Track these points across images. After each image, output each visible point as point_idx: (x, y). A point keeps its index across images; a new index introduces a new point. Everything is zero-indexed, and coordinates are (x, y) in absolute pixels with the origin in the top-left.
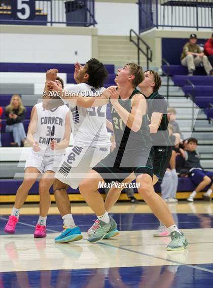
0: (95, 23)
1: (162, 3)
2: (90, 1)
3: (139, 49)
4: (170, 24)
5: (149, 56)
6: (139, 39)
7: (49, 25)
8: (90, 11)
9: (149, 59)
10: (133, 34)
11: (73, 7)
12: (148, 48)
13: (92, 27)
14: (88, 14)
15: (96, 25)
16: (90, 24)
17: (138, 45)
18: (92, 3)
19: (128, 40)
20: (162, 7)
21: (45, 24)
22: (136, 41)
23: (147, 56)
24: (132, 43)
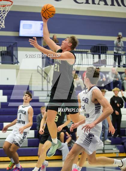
0: (18, 62)
2: (15, 51)
6: (42, 71)
8: (15, 56)
9: (48, 82)
13: (16, 65)
14: (14, 58)
15: (18, 64)
16: (15, 63)
18: (16, 52)
19: (37, 72)
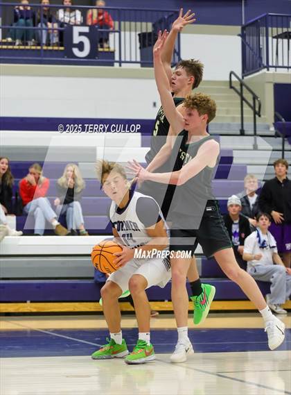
1: (275, 34)
3: (243, 99)
4: (286, 65)
5: (257, 109)
6: (242, 85)
7: (117, 65)
9: (257, 113)
10: (234, 79)
11: (150, 40)
12: (255, 98)
17: (241, 94)
19: (229, 87)
20: (275, 40)
21: (112, 64)
22: (238, 88)
23: (254, 108)
24: (232, 90)
